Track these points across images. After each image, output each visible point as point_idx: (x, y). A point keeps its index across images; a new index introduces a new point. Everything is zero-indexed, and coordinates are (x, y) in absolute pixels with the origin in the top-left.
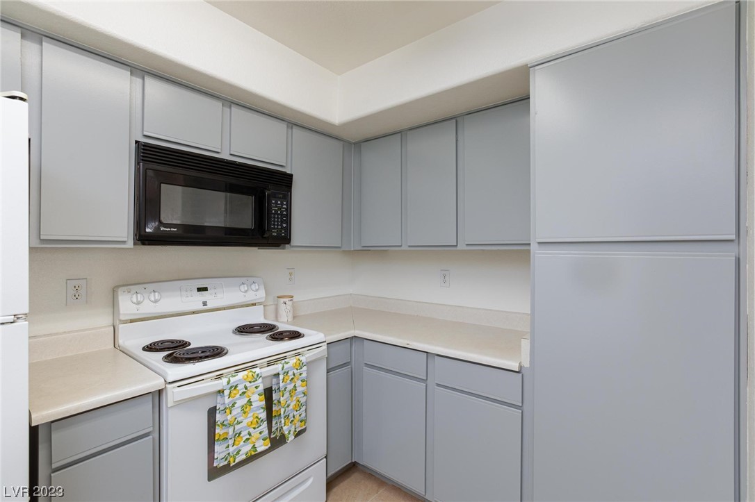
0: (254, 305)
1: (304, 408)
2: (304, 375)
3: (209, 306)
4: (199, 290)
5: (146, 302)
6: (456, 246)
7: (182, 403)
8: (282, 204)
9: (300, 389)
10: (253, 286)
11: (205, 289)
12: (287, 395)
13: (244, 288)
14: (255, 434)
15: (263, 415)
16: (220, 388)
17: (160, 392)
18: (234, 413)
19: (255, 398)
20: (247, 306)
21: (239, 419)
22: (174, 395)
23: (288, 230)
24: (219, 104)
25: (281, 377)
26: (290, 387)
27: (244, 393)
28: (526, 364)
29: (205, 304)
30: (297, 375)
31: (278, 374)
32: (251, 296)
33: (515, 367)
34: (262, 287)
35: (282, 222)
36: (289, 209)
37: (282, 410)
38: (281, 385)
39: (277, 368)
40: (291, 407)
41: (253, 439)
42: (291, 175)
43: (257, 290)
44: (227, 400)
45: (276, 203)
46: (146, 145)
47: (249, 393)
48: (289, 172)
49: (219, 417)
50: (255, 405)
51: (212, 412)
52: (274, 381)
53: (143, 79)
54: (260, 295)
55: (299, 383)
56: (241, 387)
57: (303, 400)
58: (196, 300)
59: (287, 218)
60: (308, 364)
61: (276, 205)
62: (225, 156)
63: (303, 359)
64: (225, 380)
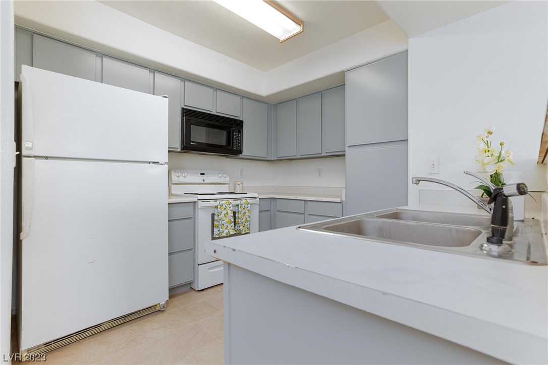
0: (224, 184)
1: (248, 223)
2: (249, 208)
3: (205, 182)
4: (201, 174)
5: (181, 177)
6: (321, 154)
7: (204, 208)
8: (238, 135)
9: (247, 214)
10: (224, 175)
11: (204, 174)
12: (242, 214)
13: (220, 175)
14: (230, 226)
15: (232, 220)
16: (217, 205)
17: (195, 202)
18: (222, 216)
19: (229, 212)
20: (221, 184)
21: (224, 219)
22: (201, 204)
23: (241, 147)
24: (211, 90)
25: (240, 206)
26: (243, 211)
27: (225, 209)
28: (344, 199)
29: (204, 181)
30: (246, 207)
31: (238, 205)
32: (223, 180)
33: (339, 200)
34: (228, 176)
35: (238, 143)
36: (242, 137)
37: (240, 220)
38: (240, 209)
39: (238, 202)
40: (243, 220)
41: (228, 228)
42: (243, 121)
43: (226, 177)
44: (219, 210)
45: (236, 134)
46: (186, 109)
47: (227, 209)
48: (241, 120)
49: (216, 218)
50: (229, 214)
51: (213, 215)
52: (236, 208)
53: (185, 82)
54: (227, 180)
55: (247, 211)
56: (224, 206)
57: (248, 219)
58: (200, 179)
59: (240, 142)
60: (251, 204)
61: (235, 135)
62: (214, 113)
63: (249, 201)
64: (218, 202)
